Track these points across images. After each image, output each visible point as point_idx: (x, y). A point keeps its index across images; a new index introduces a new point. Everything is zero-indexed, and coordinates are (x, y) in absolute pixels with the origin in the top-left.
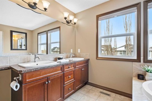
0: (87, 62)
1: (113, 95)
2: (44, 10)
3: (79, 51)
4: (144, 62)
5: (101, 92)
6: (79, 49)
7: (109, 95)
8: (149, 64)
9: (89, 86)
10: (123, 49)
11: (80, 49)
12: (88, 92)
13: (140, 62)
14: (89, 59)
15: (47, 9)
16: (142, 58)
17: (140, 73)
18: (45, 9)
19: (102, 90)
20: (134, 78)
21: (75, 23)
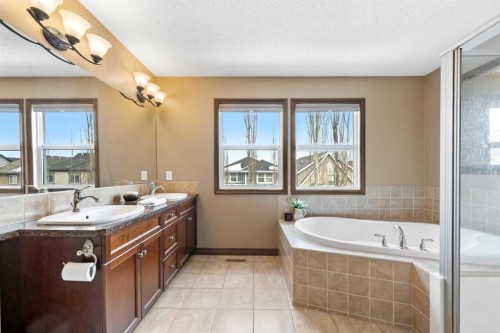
0: (194, 201)
1: (250, 258)
2: (91, 59)
3: (169, 175)
4: (292, 193)
5: (228, 260)
6: (167, 172)
7: (243, 261)
8: (297, 196)
9: (199, 256)
10: (238, 168)
11: (170, 173)
12: (204, 266)
13: (287, 193)
14: (197, 195)
15: (101, 59)
16: (289, 187)
17: (287, 211)
18: (96, 59)
19: (228, 257)
20: (280, 221)
21: (159, 104)
